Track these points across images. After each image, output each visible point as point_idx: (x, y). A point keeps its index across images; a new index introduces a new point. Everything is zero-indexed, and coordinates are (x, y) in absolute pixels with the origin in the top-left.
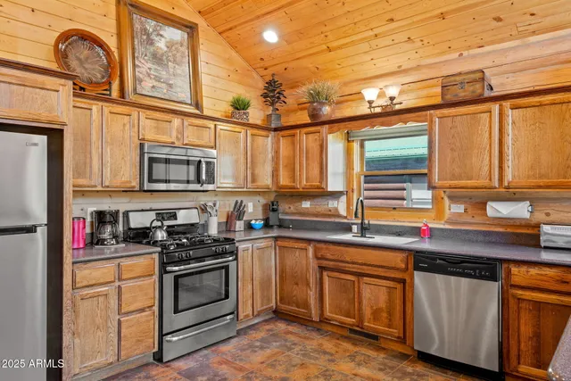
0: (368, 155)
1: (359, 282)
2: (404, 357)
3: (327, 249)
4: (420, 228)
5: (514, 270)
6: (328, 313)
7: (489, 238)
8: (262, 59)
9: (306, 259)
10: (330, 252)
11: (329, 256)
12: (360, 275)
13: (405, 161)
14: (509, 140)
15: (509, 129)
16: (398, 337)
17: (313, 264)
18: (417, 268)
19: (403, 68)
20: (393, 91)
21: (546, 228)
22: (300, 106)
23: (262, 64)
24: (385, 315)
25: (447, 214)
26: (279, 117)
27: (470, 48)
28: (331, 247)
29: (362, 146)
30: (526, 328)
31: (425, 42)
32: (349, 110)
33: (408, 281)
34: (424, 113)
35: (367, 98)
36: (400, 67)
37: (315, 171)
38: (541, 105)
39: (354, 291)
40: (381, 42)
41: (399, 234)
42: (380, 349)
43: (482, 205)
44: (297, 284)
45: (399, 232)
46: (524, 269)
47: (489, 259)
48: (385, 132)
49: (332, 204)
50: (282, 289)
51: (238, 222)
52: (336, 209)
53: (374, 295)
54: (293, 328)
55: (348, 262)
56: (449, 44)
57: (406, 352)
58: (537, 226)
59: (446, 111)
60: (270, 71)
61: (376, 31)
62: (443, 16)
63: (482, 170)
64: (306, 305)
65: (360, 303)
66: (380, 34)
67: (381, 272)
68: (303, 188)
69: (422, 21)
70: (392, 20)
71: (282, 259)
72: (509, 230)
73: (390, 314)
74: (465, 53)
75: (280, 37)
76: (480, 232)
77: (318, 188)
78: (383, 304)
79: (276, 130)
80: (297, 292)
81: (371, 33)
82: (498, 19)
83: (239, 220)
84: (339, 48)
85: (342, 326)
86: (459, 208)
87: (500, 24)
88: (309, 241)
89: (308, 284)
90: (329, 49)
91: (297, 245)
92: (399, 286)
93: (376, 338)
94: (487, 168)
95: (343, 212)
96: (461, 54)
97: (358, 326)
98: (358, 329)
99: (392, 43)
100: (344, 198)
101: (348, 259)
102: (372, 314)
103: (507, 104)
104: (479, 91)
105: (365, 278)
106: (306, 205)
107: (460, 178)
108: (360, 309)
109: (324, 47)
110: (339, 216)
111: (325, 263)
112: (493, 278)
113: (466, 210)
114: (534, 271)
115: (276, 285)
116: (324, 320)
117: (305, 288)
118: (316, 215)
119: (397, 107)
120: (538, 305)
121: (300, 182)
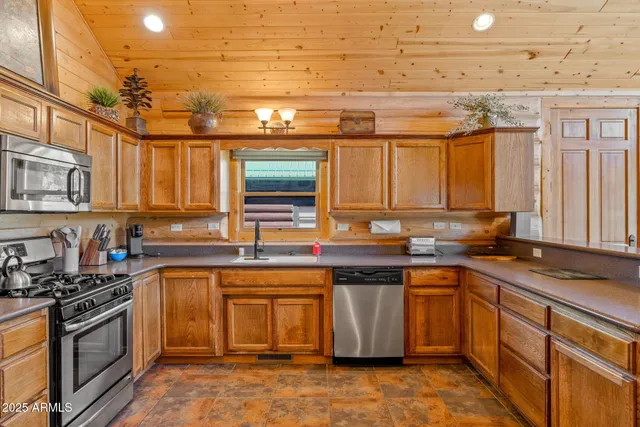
0: (248, 174)
1: (272, 305)
2: (321, 367)
3: (236, 275)
4: (312, 247)
5: (413, 273)
6: (234, 344)
7: (366, 250)
8: (127, 47)
9: (208, 290)
10: (238, 278)
11: (238, 282)
12: (273, 298)
13: (289, 184)
14: (395, 172)
15: (396, 162)
16: (315, 350)
17: (216, 293)
18: (337, 282)
19: (291, 94)
20: (288, 114)
21: (414, 241)
22: (166, 114)
23: (125, 53)
24: (300, 332)
25: (333, 232)
26: (144, 122)
27: (352, 90)
28: (241, 272)
29: (243, 166)
30: (419, 317)
31: (320, 76)
32: (234, 127)
33: (326, 296)
34: (326, 141)
35: (261, 118)
36: (288, 93)
37: (205, 190)
38: (417, 147)
39: (267, 315)
40: (281, 65)
41: (291, 254)
42: (297, 366)
43: (366, 224)
44: (193, 319)
45: (291, 252)
46: (419, 272)
47: (395, 267)
48: (271, 154)
49: (213, 226)
50: (170, 329)
51: (101, 253)
52: (219, 232)
53: (289, 314)
54: (191, 371)
55: (262, 286)
56: (337, 83)
57: (319, 363)
58: (407, 239)
59: (345, 142)
60: (132, 64)
61: (281, 54)
62: (344, 57)
63: (374, 194)
64: (208, 342)
65: (274, 325)
66: (283, 57)
67: (299, 291)
68: (186, 209)
69: (328, 56)
70: (301, 47)
71: (170, 293)
72: (381, 244)
73: (306, 330)
74: (347, 93)
75: (167, 27)
76: (361, 246)
77: (208, 209)
78: (298, 322)
79: (145, 137)
80: (194, 328)
81: (276, 54)
82: (381, 72)
83: (102, 250)
84: (236, 59)
85: (250, 354)
86: (344, 227)
87: (381, 76)
88: (210, 268)
89: (209, 317)
90: (223, 58)
91: (192, 274)
92: (315, 302)
93: (288, 357)
94: (379, 193)
95: (225, 235)
96: (344, 94)
97: (271, 350)
98: (272, 353)
99: (292, 69)
100: (225, 220)
101: (262, 283)
102: (287, 334)
103: (394, 142)
104: (371, 129)
105: (279, 300)
106: (178, 228)
107: (358, 201)
108: (273, 332)
109: (218, 54)
110: (220, 239)
111: (231, 291)
112: (399, 282)
113: (350, 229)
114: (426, 273)
115: (162, 326)
116: (229, 352)
117: (205, 322)
118: (188, 240)
119: (290, 131)
120: (428, 298)
121: (183, 202)
